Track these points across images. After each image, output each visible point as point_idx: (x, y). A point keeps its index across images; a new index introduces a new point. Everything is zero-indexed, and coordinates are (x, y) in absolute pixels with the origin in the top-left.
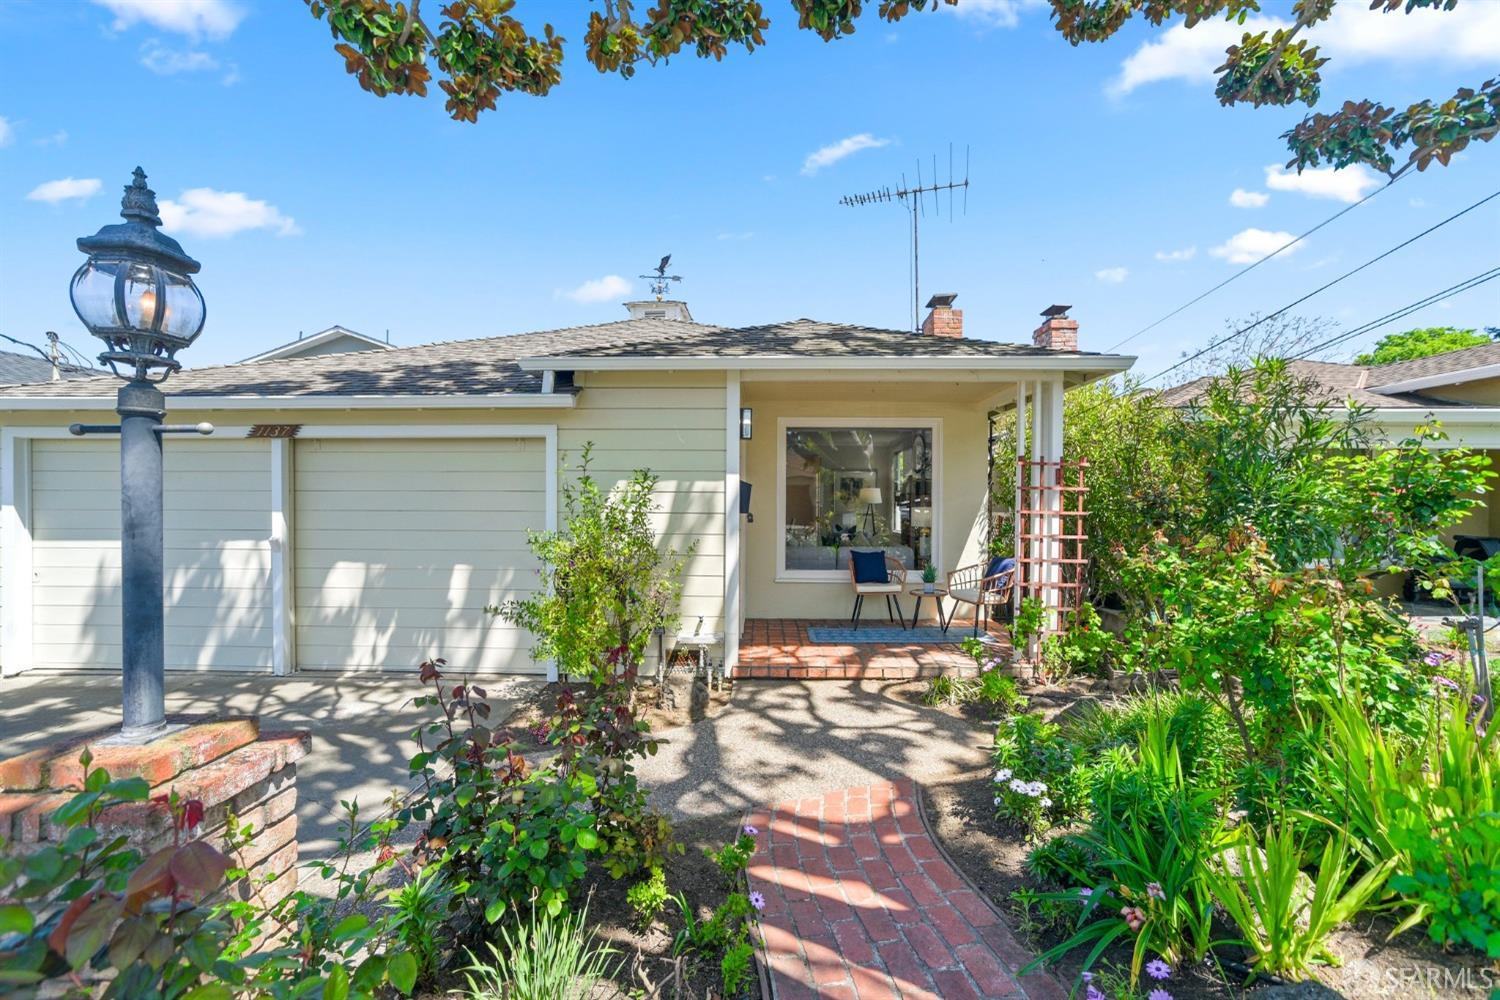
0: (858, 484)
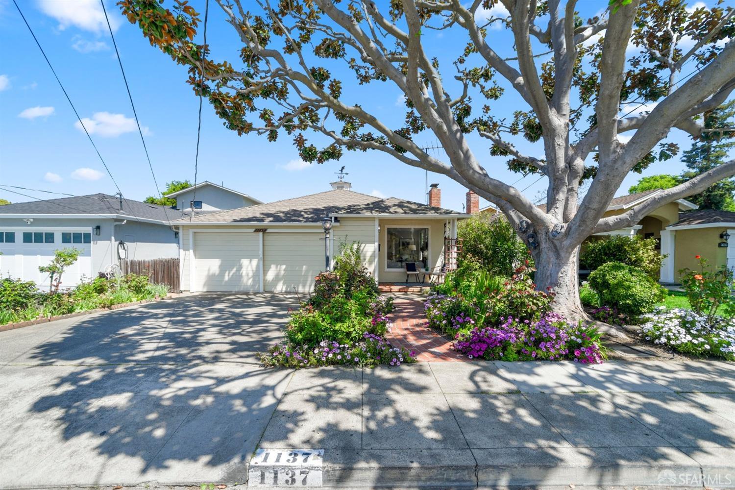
0: (408, 244)
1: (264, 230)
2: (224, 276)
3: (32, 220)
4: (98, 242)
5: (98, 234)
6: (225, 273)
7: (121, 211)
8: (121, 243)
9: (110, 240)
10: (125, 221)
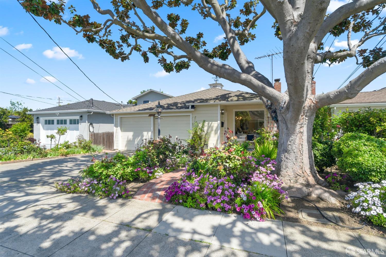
1: (154, 115)
2: (135, 141)
3: (59, 114)
4: (82, 123)
5: (81, 120)
6: (135, 140)
7: (93, 108)
8: (91, 124)
9: (86, 122)
10: (92, 113)
